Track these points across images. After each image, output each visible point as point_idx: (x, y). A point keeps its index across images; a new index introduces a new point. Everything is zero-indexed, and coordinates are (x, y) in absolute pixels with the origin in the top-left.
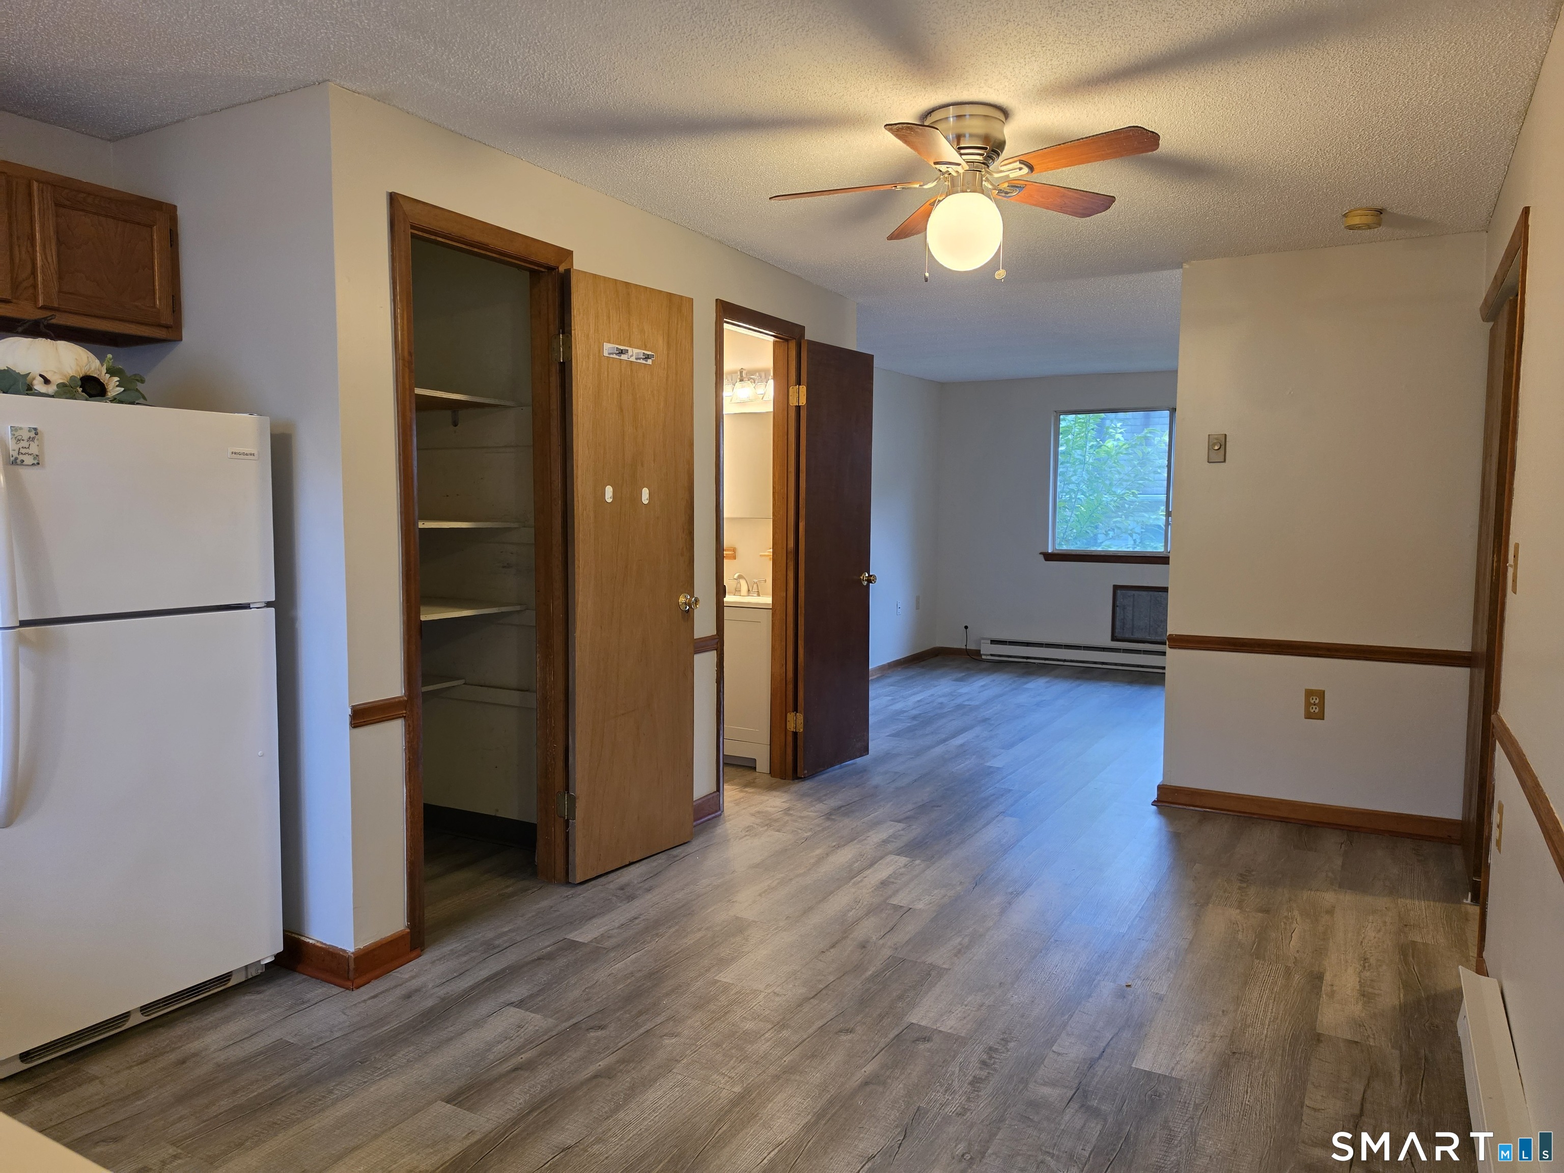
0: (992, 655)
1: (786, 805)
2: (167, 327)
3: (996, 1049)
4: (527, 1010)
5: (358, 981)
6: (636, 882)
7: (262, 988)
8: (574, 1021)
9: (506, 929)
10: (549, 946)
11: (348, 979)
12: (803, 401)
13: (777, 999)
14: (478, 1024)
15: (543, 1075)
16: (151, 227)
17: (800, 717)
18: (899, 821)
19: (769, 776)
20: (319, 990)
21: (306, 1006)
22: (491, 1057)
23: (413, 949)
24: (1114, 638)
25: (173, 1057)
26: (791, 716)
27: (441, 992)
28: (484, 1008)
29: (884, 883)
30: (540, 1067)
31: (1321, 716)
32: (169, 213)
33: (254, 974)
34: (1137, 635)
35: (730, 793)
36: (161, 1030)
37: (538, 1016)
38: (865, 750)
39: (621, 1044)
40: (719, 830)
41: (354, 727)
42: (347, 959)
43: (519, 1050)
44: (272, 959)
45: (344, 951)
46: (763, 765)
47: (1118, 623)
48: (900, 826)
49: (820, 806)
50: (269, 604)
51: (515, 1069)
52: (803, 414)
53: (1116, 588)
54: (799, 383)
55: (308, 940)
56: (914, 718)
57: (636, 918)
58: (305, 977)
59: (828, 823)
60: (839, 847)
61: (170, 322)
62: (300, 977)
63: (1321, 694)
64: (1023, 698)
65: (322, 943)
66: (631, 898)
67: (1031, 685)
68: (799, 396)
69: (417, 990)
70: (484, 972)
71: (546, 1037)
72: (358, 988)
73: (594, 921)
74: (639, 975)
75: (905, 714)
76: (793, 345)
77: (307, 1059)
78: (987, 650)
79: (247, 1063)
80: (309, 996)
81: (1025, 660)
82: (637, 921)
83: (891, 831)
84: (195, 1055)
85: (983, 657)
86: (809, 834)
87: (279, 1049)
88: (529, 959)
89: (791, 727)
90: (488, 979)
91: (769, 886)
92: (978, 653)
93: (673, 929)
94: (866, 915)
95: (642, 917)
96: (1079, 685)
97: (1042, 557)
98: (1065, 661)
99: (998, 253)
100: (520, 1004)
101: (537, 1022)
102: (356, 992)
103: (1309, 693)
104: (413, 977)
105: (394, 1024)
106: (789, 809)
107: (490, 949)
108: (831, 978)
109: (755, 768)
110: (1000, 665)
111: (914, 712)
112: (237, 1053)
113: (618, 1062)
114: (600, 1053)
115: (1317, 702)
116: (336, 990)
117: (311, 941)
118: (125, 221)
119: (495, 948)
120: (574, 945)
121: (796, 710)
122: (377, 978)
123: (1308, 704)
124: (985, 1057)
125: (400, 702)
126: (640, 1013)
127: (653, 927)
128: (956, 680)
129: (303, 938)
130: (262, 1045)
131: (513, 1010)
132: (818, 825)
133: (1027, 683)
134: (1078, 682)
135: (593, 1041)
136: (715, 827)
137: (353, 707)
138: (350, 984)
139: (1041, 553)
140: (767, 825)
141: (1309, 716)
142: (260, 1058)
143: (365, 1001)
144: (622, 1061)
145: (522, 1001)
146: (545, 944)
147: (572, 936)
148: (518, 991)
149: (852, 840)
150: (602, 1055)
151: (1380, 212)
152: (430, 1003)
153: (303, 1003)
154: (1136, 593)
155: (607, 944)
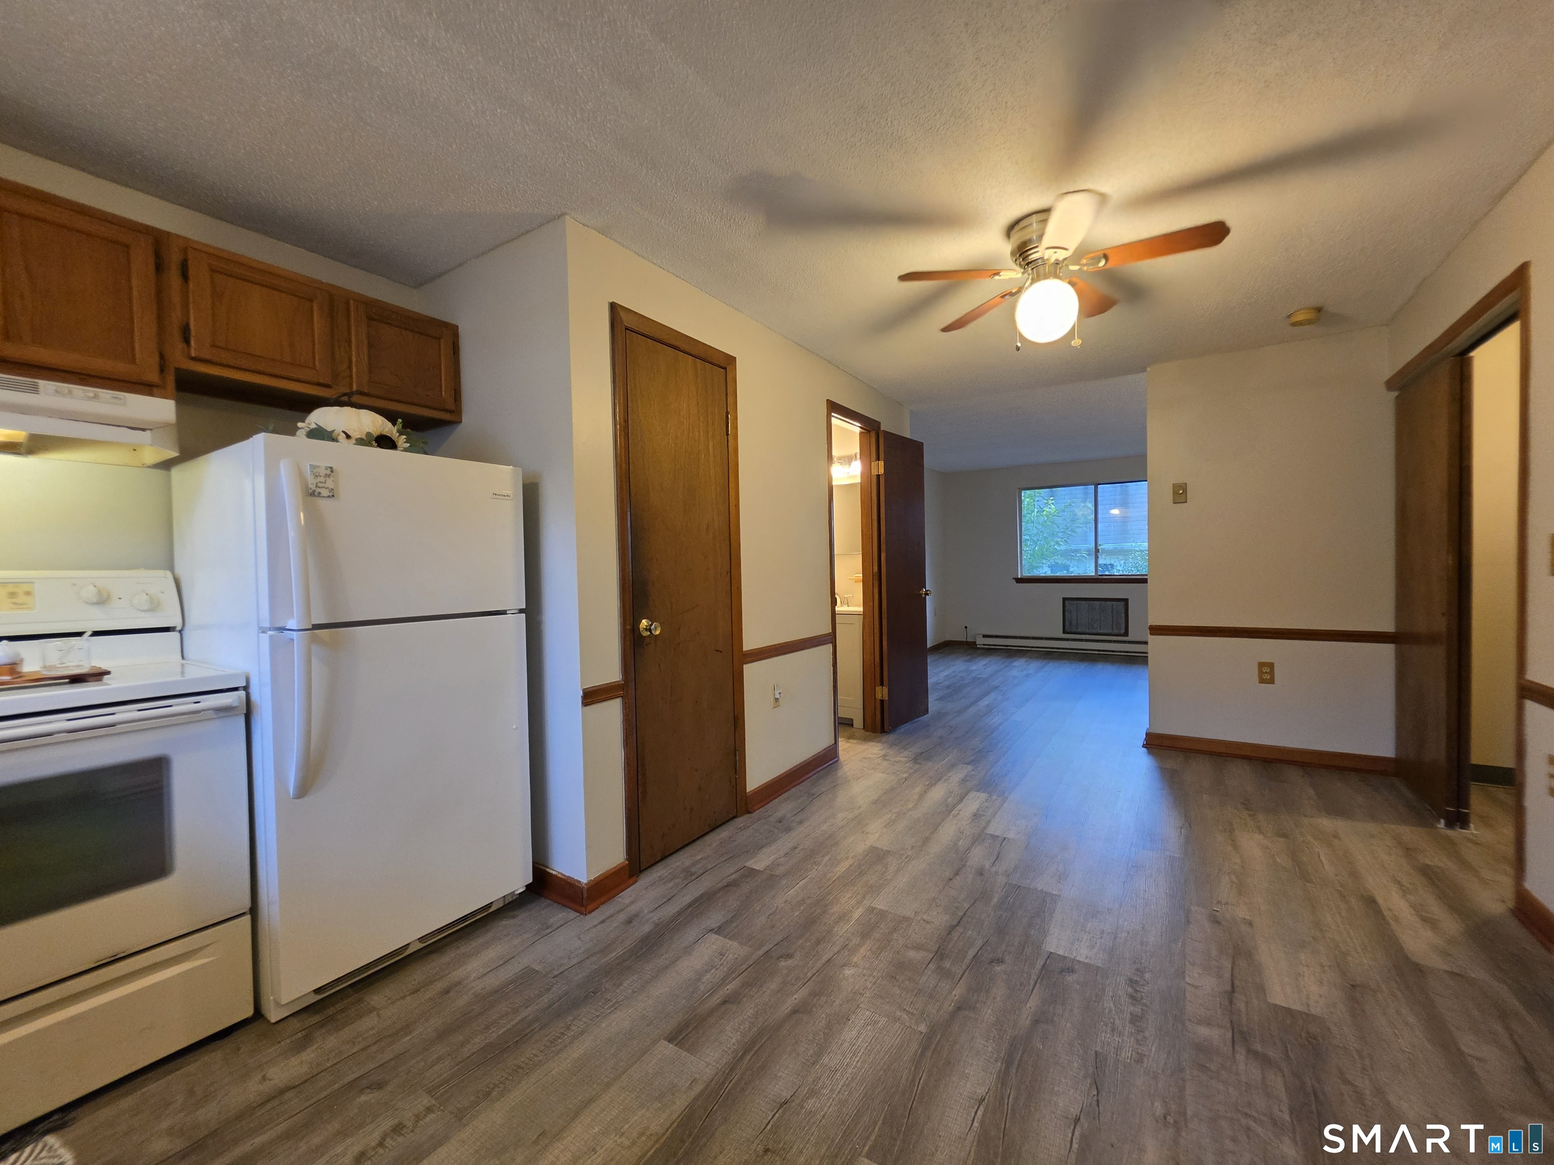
0: (984, 645)
1: (883, 753)
2: (451, 412)
3: (1136, 981)
4: (725, 937)
5: (590, 907)
6: (789, 816)
7: (516, 913)
8: (765, 949)
9: (699, 857)
10: (734, 873)
11: (582, 905)
12: (882, 471)
13: (928, 927)
14: (688, 950)
15: (749, 1009)
16: (439, 339)
17: (886, 689)
18: (968, 764)
19: (863, 731)
20: (560, 915)
21: (549, 931)
22: (702, 988)
23: (630, 877)
24: (1064, 632)
25: (439, 986)
26: (878, 689)
27: (655, 917)
28: (690, 934)
29: (976, 816)
30: (744, 1000)
31: (1271, 681)
32: (453, 332)
33: (510, 900)
34: (1079, 630)
35: (843, 744)
36: (434, 956)
37: (735, 944)
38: (926, 711)
39: (809, 975)
40: (840, 773)
41: (585, 706)
42: (582, 889)
43: (724, 981)
44: (524, 889)
45: (579, 882)
46: (858, 722)
47: (1067, 623)
48: (970, 767)
49: (906, 753)
50: (521, 611)
51: (724, 1002)
52: (882, 480)
53: (1065, 599)
54: (878, 459)
55: (551, 871)
56: (948, 687)
57: (796, 848)
58: (549, 901)
59: (917, 766)
60: (931, 785)
61: (453, 408)
62: (545, 902)
63: (1271, 666)
64: (1014, 672)
65: (562, 874)
66: (788, 829)
67: (1016, 663)
68: (880, 468)
69: (636, 915)
70: (686, 898)
71: (744, 967)
72: (590, 912)
73: (765, 850)
74: (809, 901)
75: (941, 685)
76: (873, 434)
77: (549, 989)
78: (980, 641)
79: (500, 993)
80: (551, 921)
81: (1006, 648)
82: (797, 851)
83: (965, 772)
84: (459, 983)
85: (978, 646)
86: (905, 775)
87: (528, 976)
88: (720, 885)
89: (879, 696)
90: (690, 905)
91: (890, 819)
92: (974, 643)
93: (827, 858)
94: (973, 844)
95: (801, 847)
96: (1049, 663)
97: (1014, 580)
98: (1032, 647)
99: (1074, 327)
100: (719, 930)
101: (735, 949)
102: (589, 917)
103: (1261, 665)
104: (633, 902)
105: (619, 951)
106: (885, 756)
107: (690, 876)
108: (966, 906)
109: (852, 725)
110: (989, 651)
111: (947, 683)
112: (493, 981)
113: (810, 995)
114: (793, 985)
115: (1268, 671)
116: (573, 914)
117: (554, 873)
118: (420, 333)
119: (692, 874)
120: (752, 873)
121: (882, 684)
122: (604, 903)
123: (1261, 673)
124: (1130, 990)
125: (619, 685)
126: (818, 942)
127: (812, 855)
128: (966, 661)
129: (548, 870)
130: (513, 973)
131: (714, 937)
132: (911, 768)
133: (1012, 662)
134: (1046, 661)
135: (785, 971)
136: (836, 770)
137: (584, 689)
138: (583, 909)
139: (1014, 579)
140: (873, 769)
141: (1262, 681)
142: (511, 987)
143: (595, 926)
144: (814, 994)
145: (720, 927)
146: (729, 871)
147: (749, 864)
148: (715, 918)
149: (939, 780)
150: (796, 987)
151: (1319, 310)
152: (647, 928)
153: (548, 928)
154: (1078, 602)
155: (779, 871)
